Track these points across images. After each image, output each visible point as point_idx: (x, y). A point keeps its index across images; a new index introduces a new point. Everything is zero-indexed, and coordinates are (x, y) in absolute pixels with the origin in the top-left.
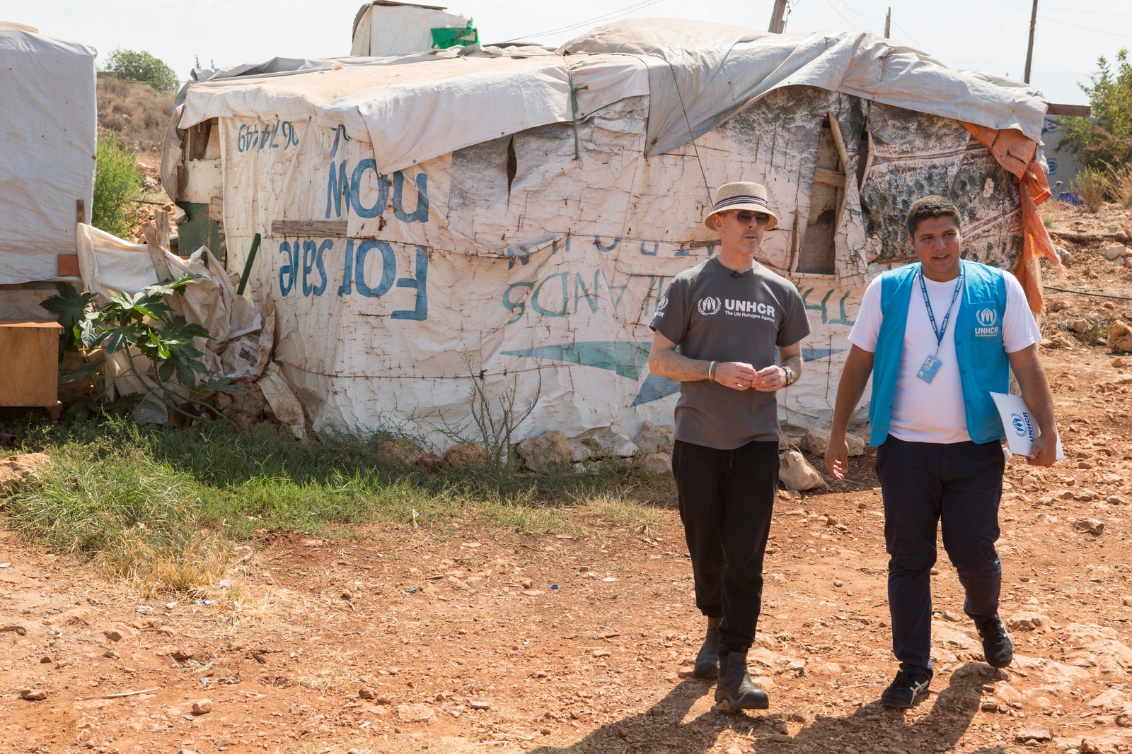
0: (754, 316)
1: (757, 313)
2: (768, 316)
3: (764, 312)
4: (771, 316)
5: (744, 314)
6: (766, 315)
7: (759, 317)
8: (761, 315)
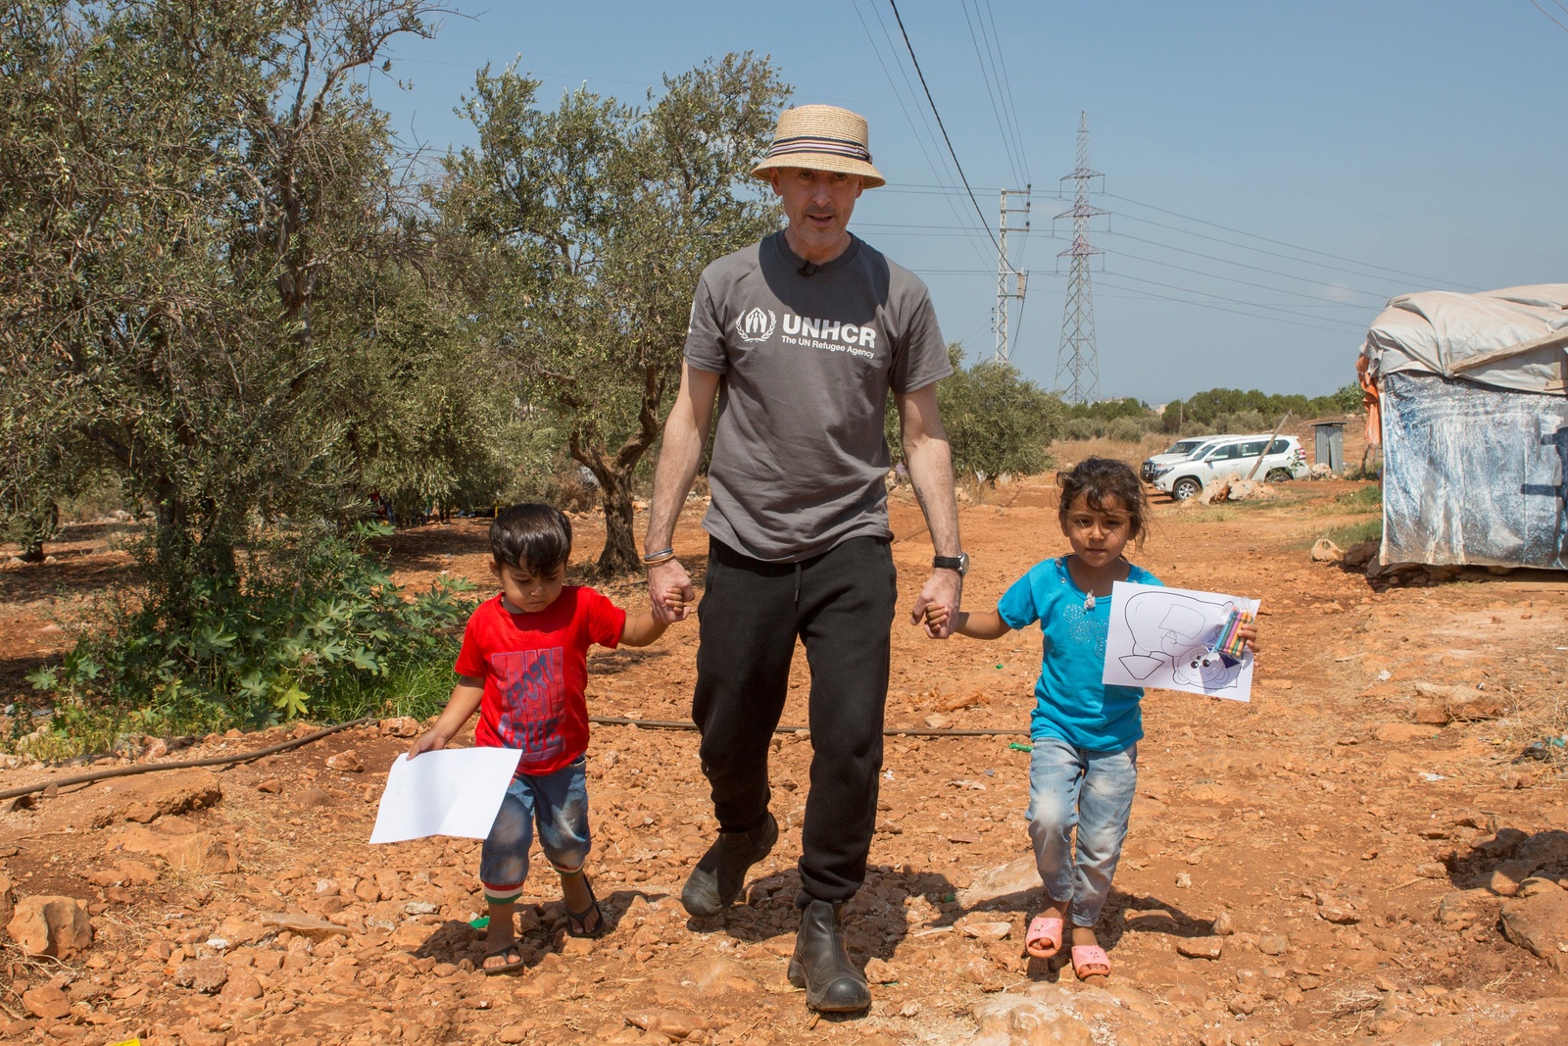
0: (834, 348)
1: (840, 342)
2: (861, 348)
3: (854, 339)
4: (867, 347)
5: (816, 344)
6: (856, 345)
7: (843, 348)
8: (847, 345)
